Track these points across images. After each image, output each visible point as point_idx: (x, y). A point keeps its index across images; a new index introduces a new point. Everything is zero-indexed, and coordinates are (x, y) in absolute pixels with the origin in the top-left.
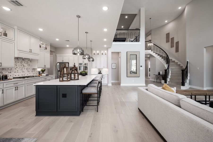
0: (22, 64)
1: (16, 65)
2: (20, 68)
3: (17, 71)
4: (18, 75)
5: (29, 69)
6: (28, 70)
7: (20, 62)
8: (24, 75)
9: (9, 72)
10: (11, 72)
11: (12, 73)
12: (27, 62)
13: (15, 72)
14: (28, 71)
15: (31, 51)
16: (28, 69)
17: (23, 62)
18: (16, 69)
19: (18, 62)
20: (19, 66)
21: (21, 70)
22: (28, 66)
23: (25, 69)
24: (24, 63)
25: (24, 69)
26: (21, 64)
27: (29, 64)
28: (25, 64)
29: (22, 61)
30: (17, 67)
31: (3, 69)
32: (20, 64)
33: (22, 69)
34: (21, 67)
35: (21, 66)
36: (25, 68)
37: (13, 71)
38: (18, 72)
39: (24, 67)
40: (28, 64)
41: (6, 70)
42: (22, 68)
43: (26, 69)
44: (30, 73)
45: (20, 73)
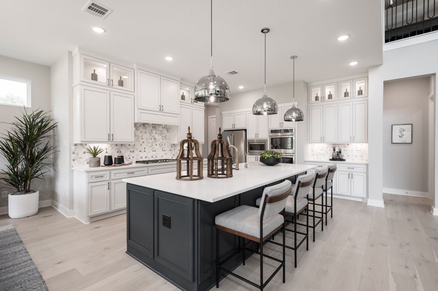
0: (153, 136)
1: (142, 139)
2: (149, 143)
4: (146, 157)
5: (165, 144)
7: (149, 132)
8: (156, 157)
9: (131, 152)
10: (133, 151)
11: (137, 152)
12: (161, 131)
13: (140, 151)
14: (162, 148)
15: (161, 109)
16: (163, 145)
17: (154, 132)
18: (141, 145)
19: (146, 133)
20: (147, 139)
21: (150, 147)
22: (163, 139)
23: (158, 145)
24: (156, 133)
25: (156, 145)
26: (151, 135)
27: (165, 135)
28: (157, 136)
29: (151, 130)
30: (144, 142)
31: (122, 145)
32: (149, 136)
34: (151, 141)
35: (151, 139)
36: (158, 143)
37: (137, 149)
38: (145, 151)
39: (156, 142)
40: (163, 135)
41: (126, 147)
42: (152, 143)
43: (160, 144)
44: (166, 154)
45: (149, 152)
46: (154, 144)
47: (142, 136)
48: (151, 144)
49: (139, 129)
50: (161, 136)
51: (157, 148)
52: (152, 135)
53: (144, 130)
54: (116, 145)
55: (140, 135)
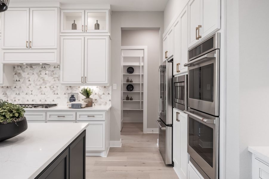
0: (42, 78)
1: (29, 81)
2: (37, 85)
3: (30, 93)
4: (33, 101)
5: (57, 86)
6: (54, 89)
7: (37, 73)
8: (46, 101)
9: (16, 94)
10: (19, 94)
11: (22, 95)
12: (53, 71)
13: (26, 94)
14: (54, 91)
15: (29, 45)
16: (55, 87)
17: (43, 72)
18: (28, 87)
19: (33, 74)
20: (34, 81)
21: (38, 89)
22: (55, 81)
23: (48, 88)
24: (46, 74)
25: (46, 87)
26: (39, 76)
27: (57, 76)
28: (47, 78)
29: (40, 71)
30: (30, 84)
31: (8, 87)
33: (40, 87)
34: (39, 83)
35: (39, 81)
36: (48, 85)
37: (23, 92)
38: (32, 94)
39: (46, 84)
41: (12, 89)
42: (41, 85)
43: (50, 87)
44: (58, 98)
45: (37, 95)
46: (43, 87)
47: (29, 78)
48: (39, 87)
49: (25, 70)
50: (52, 77)
51: (47, 91)
52: (41, 76)
53: (31, 71)
54: (2, 87)
55: (27, 76)
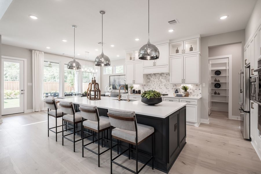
1: (154, 82)
3: (155, 88)
5: (168, 85)
6: (166, 86)
7: (158, 78)
8: (162, 92)
12: (166, 77)
14: (166, 87)
15: (154, 64)
16: (167, 85)
19: (156, 78)
20: (156, 82)
21: (159, 86)
22: (167, 82)
23: (163, 85)
24: (162, 78)
25: (162, 85)
26: (159, 79)
27: (168, 79)
28: (163, 80)
29: (159, 77)
30: (155, 84)
32: (158, 80)
34: (158, 83)
36: (163, 84)
37: (151, 87)
39: (162, 83)
40: (167, 79)
42: (160, 84)
43: (164, 85)
44: (168, 91)
47: (154, 80)
49: (152, 77)
50: (165, 80)
51: (163, 87)
52: (160, 79)
53: (155, 77)
54: (142, 85)
55: (153, 80)
